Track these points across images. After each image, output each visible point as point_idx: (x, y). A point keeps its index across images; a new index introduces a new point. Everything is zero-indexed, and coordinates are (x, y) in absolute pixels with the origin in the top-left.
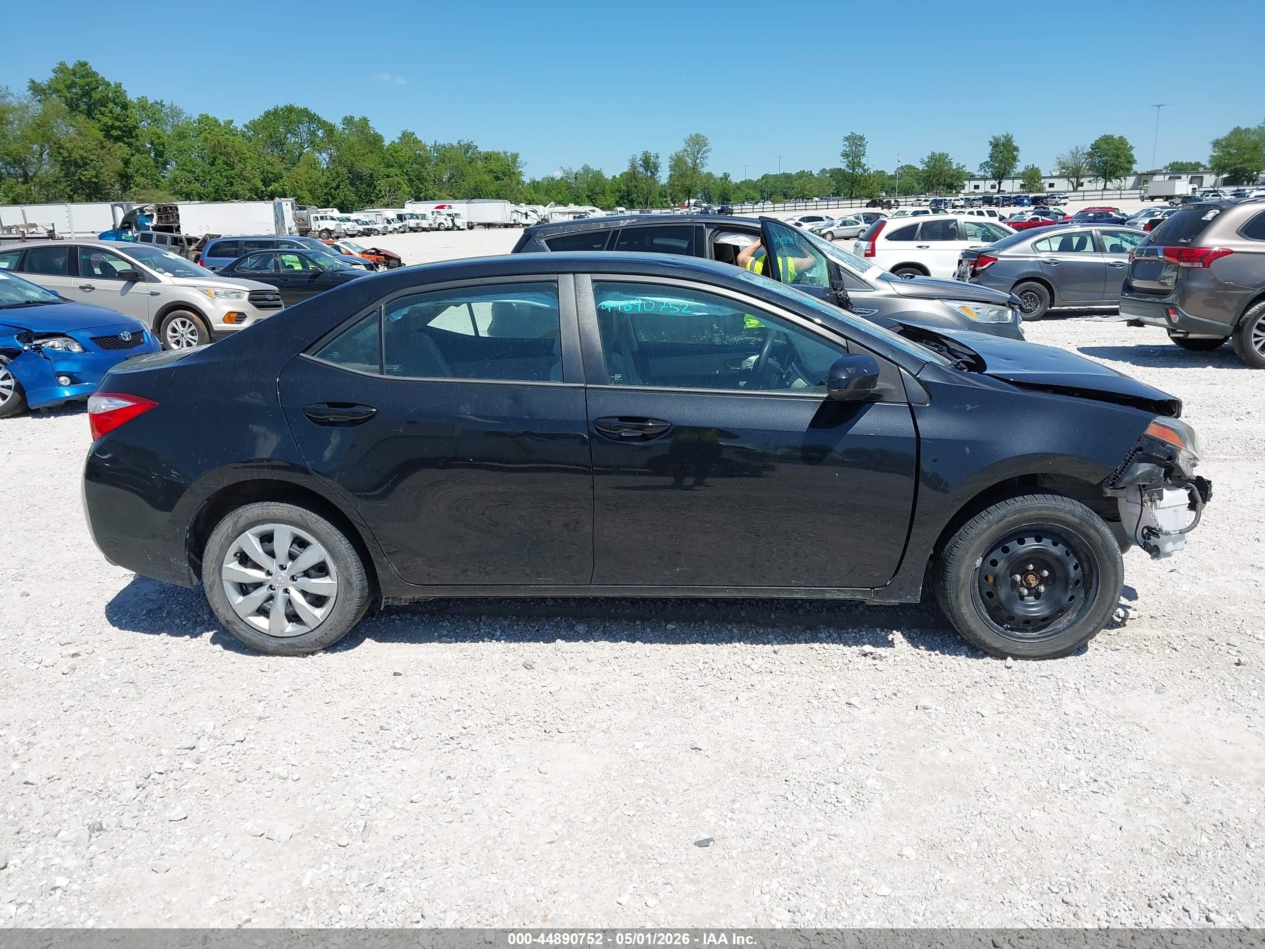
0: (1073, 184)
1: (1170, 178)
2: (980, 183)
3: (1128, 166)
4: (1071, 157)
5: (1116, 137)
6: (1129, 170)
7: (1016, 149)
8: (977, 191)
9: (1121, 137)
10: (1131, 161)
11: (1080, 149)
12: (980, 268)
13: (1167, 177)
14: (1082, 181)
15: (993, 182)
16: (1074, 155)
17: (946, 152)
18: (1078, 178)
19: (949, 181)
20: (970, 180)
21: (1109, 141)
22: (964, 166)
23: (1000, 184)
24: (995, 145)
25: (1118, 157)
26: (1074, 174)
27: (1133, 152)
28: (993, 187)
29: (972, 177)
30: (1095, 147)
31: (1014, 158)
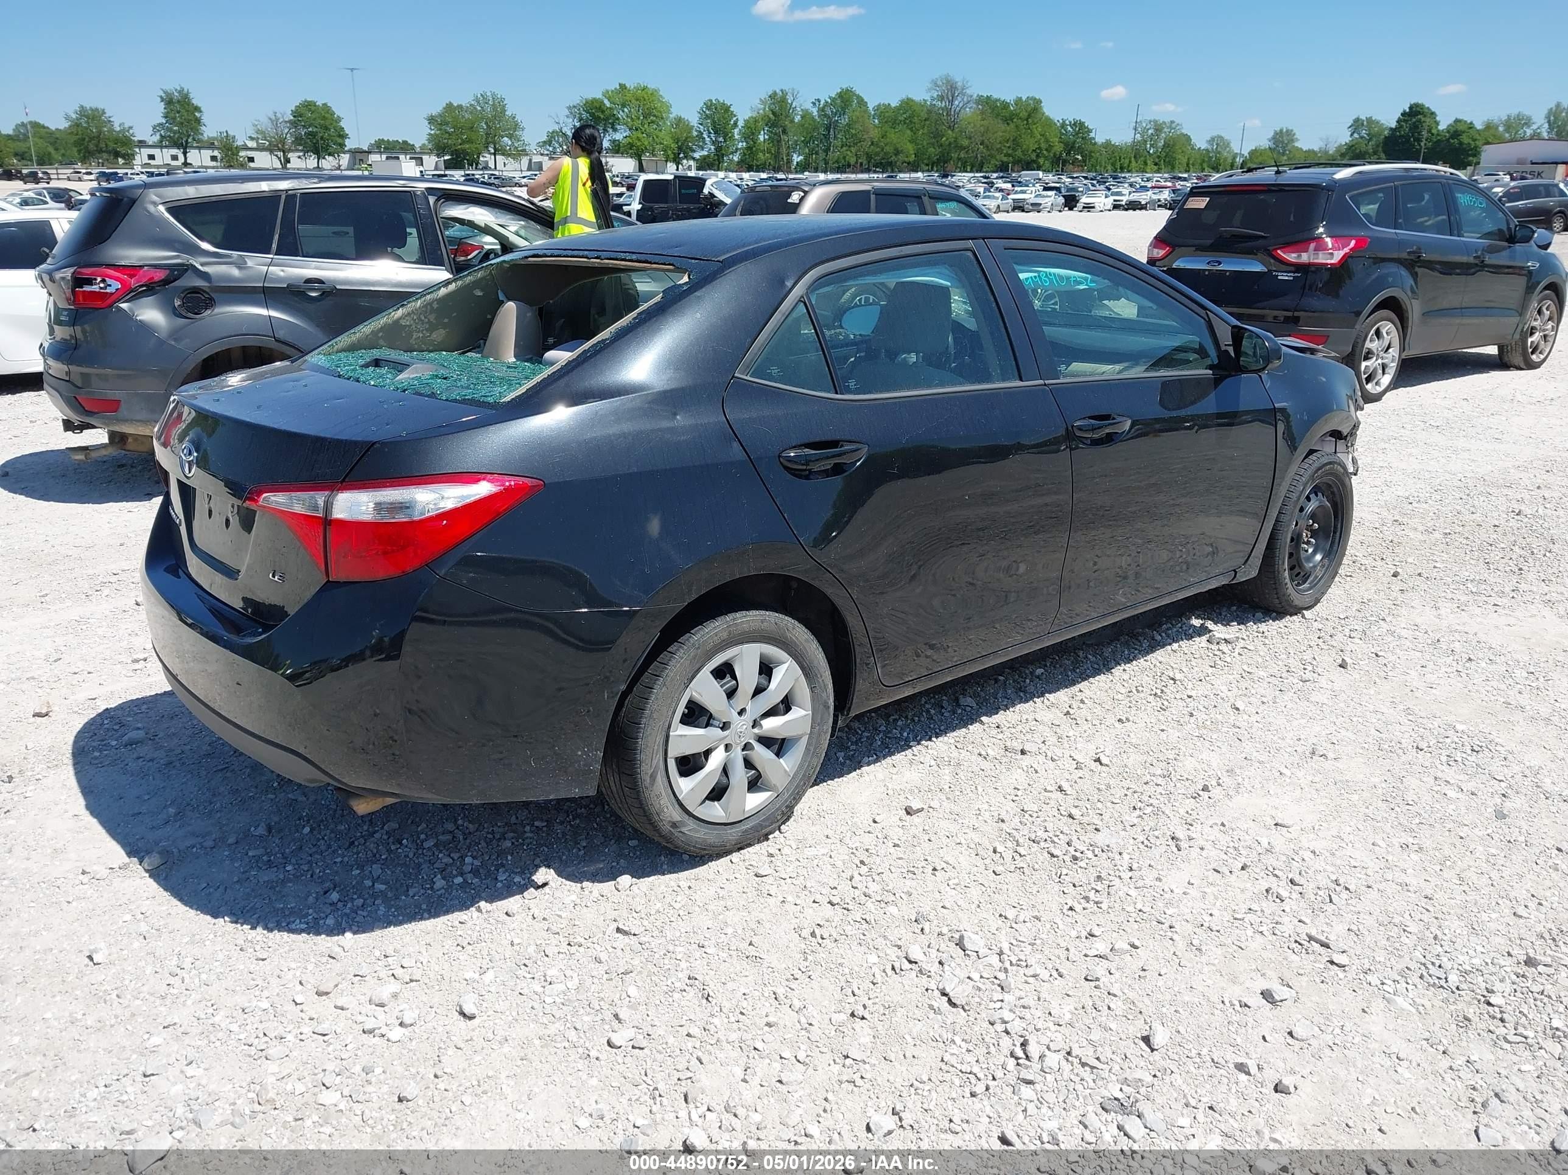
0: (279, 159)
1: (387, 158)
2: (156, 152)
3: (340, 140)
4: (270, 125)
5: (319, 103)
6: (342, 145)
7: (197, 109)
8: (152, 162)
9: (325, 104)
10: (343, 136)
11: (279, 115)
12: (463, 258)
13: (384, 157)
14: (290, 155)
15: (174, 151)
16: (275, 121)
17: (100, 106)
18: (284, 152)
19: (111, 145)
20: (140, 147)
21: (313, 108)
22: (131, 128)
23: (185, 153)
24: (169, 101)
25: (327, 129)
26: (276, 146)
27: (342, 124)
28: (175, 158)
29: (142, 144)
30: (297, 114)
31: (198, 121)
